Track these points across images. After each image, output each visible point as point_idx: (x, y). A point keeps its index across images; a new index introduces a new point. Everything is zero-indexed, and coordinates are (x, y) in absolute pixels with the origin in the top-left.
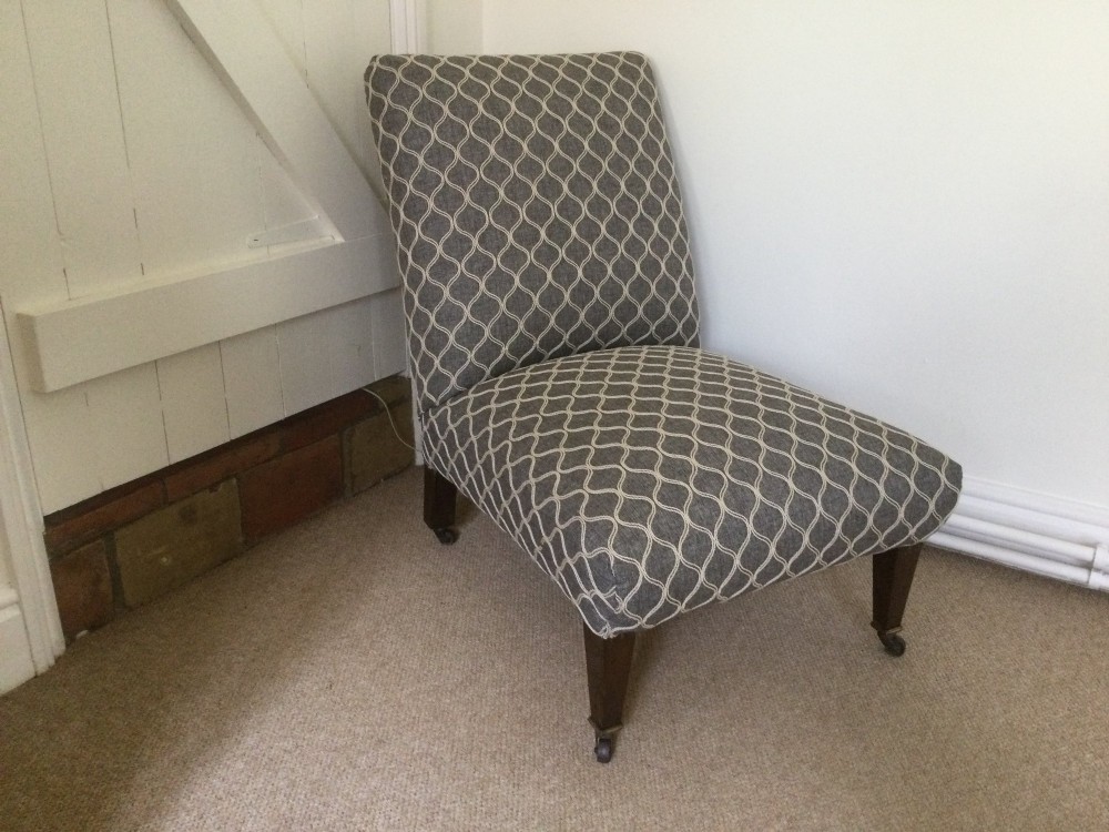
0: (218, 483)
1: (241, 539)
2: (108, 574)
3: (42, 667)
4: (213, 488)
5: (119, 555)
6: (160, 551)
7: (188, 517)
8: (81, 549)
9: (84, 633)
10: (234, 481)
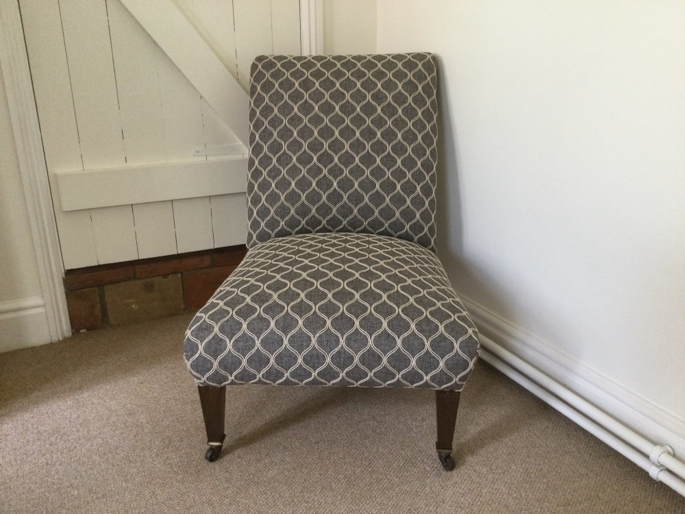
0: (169, 274)
1: (182, 307)
2: (99, 305)
3: (55, 339)
4: (165, 276)
5: (106, 298)
6: (130, 301)
7: (149, 288)
8: (85, 290)
9: (84, 330)
10: (179, 275)
